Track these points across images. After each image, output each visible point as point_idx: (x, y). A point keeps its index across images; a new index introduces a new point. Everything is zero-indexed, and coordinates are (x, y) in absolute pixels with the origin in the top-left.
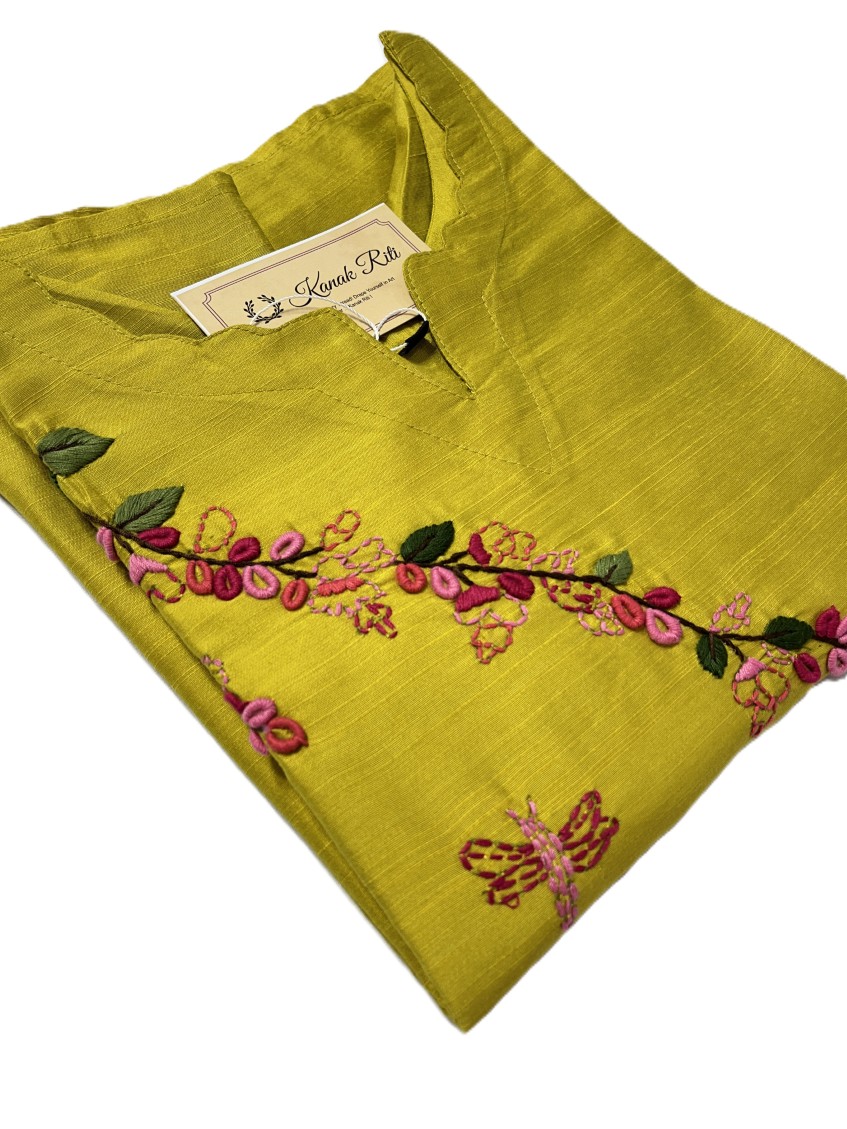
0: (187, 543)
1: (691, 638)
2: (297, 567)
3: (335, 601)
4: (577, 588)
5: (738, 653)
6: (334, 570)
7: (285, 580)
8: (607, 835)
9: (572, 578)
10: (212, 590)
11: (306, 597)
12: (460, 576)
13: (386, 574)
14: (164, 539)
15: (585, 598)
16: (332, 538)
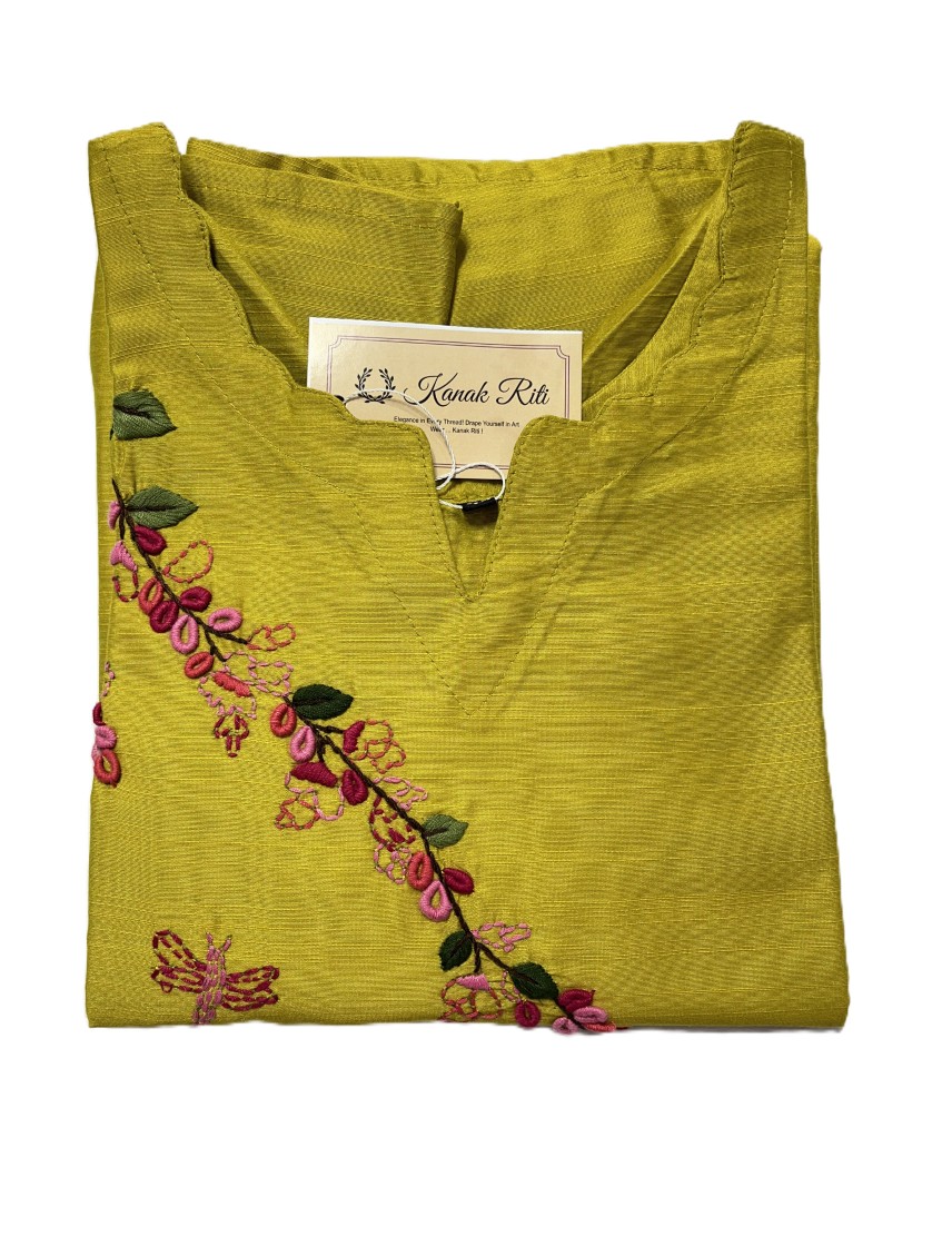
0: (163, 560)
1: (452, 926)
2: (219, 643)
3: (219, 692)
4: (398, 824)
5: (477, 962)
6: (238, 667)
7: (203, 647)
8: (262, 1002)
9: (401, 814)
10: (150, 613)
11: (204, 673)
12: (319, 747)
13: (270, 702)
14: (150, 544)
15: (396, 837)
16: (261, 640)
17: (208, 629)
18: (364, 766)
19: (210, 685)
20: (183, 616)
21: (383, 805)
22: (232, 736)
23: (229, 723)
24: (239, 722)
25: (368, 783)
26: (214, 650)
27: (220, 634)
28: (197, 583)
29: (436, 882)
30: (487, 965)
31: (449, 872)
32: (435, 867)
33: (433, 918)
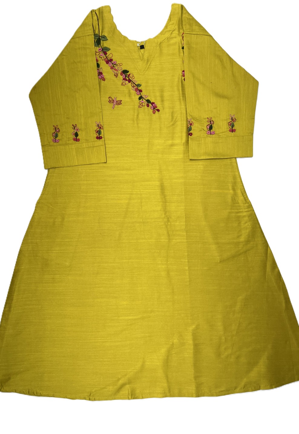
0: (107, 55)
1: (140, 96)
2: (114, 65)
3: (114, 71)
4: (134, 85)
5: (143, 99)
6: (116, 68)
7: (112, 66)
8: (120, 104)
9: (135, 84)
10: (106, 62)
11: (113, 69)
12: (126, 77)
13: (120, 72)
14: (105, 53)
15: (134, 86)
16: (119, 65)
17: (113, 64)
18: (130, 79)
19: (113, 70)
20: (110, 62)
21: (133, 83)
22: (116, 76)
23: (116, 74)
24: (117, 74)
25: (131, 80)
26: (113, 66)
27: (114, 64)
28: (111, 58)
29: (138, 91)
30: (144, 100)
31: (140, 90)
32: (138, 89)
33: (138, 95)
